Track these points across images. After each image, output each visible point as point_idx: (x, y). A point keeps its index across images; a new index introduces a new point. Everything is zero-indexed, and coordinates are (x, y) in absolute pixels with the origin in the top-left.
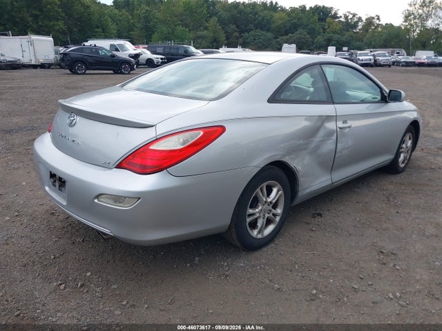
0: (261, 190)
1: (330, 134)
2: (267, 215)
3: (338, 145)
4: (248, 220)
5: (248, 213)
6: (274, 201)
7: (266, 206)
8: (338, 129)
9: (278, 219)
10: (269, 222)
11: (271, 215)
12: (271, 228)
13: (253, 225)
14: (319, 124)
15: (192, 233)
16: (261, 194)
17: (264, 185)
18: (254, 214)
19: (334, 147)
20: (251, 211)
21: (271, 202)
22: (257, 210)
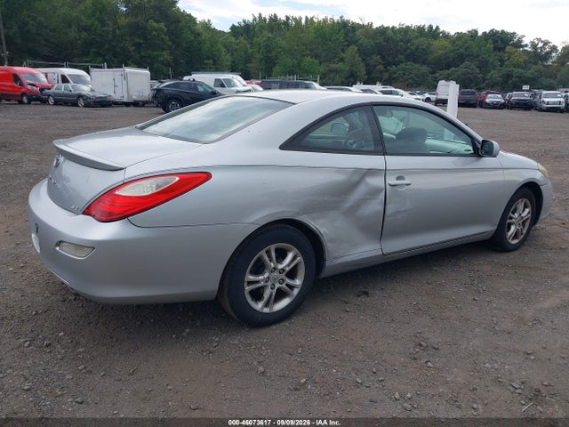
0: (268, 252)
1: (374, 192)
2: (277, 285)
3: (388, 206)
4: (248, 288)
5: (246, 280)
6: (287, 269)
7: (276, 274)
8: (388, 187)
9: (296, 292)
10: (280, 294)
11: (284, 286)
12: (285, 302)
13: (258, 295)
14: (356, 178)
15: (150, 297)
16: (267, 258)
17: (273, 248)
18: (258, 282)
19: (381, 208)
20: (252, 278)
21: (283, 270)
22: (261, 277)
